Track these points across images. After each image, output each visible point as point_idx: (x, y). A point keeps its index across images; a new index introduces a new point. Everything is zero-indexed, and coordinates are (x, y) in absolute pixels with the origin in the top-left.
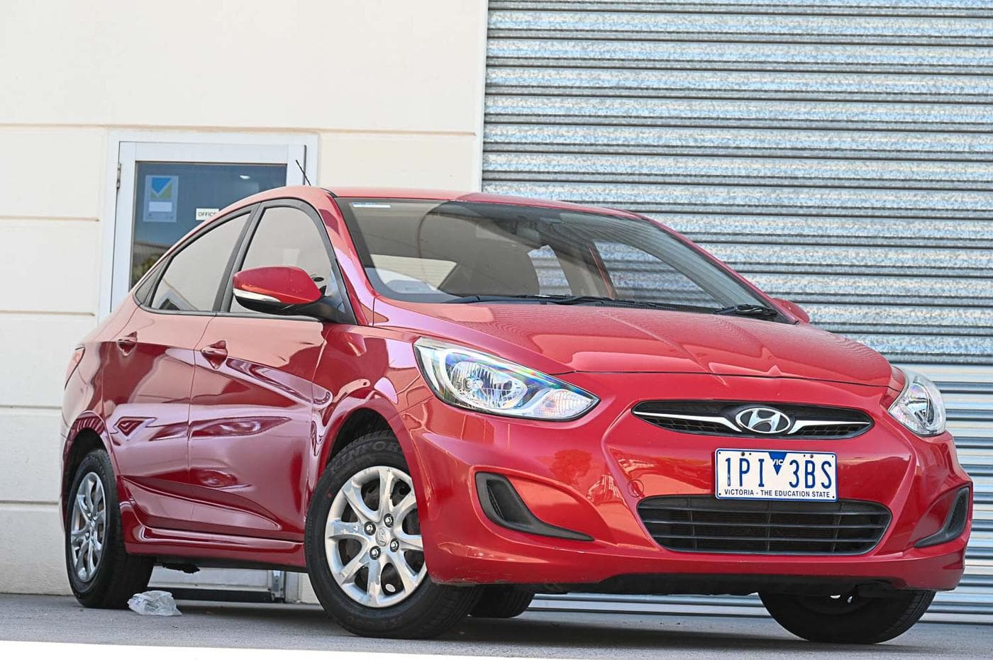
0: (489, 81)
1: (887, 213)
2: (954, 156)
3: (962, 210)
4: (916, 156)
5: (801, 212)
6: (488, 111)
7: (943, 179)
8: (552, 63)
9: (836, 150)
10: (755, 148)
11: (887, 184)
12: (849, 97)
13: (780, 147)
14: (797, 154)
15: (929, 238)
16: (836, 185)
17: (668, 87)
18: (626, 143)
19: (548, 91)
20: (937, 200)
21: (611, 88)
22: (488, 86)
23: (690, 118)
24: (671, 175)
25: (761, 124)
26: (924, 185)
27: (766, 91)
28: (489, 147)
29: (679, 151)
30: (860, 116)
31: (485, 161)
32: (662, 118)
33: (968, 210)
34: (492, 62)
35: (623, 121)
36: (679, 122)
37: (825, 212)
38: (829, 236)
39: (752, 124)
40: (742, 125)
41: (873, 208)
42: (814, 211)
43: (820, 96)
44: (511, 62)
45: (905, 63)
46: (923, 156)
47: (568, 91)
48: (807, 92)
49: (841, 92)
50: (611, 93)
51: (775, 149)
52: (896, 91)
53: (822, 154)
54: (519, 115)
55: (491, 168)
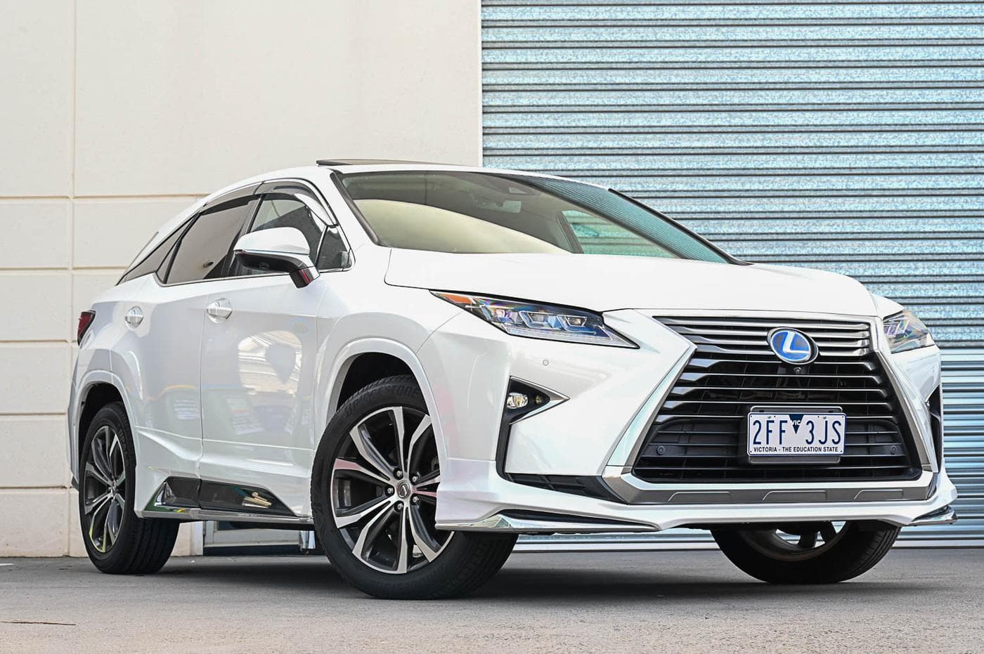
0: (485, 146)
1: (788, 237)
2: (835, 193)
3: (843, 233)
4: (807, 193)
5: (724, 238)
7: (828, 210)
8: (532, 131)
9: (747, 190)
10: (687, 191)
11: (787, 215)
12: (755, 151)
13: (706, 189)
14: (719, 195)
15: (819, 255)
16: (749, 217)
17: (620, 146)
19: (529, 152)
20: (824, 227)
21: (577, 149)
22: (485, 149)
23: (637, 170)
25: (691, 173)
26: (814, 215)
27: (693, 148)
32: (616, 170)
33: (847, 233)
34: (486, 131)
35: (587, 173)
36: (630, 173)
37: (742, 237)
39: (684, 173)
41: (778, 234)
42: (734, 237)
43: (734, 151)
44: (501, 131)
45: (797, 124)
46: (812, 193)
47: (545, 152)
48: (724, 148)
49: (750, 147)
50: (577, 152)
51: (702, 191)
52: (790, 145)
53: (737, 194)
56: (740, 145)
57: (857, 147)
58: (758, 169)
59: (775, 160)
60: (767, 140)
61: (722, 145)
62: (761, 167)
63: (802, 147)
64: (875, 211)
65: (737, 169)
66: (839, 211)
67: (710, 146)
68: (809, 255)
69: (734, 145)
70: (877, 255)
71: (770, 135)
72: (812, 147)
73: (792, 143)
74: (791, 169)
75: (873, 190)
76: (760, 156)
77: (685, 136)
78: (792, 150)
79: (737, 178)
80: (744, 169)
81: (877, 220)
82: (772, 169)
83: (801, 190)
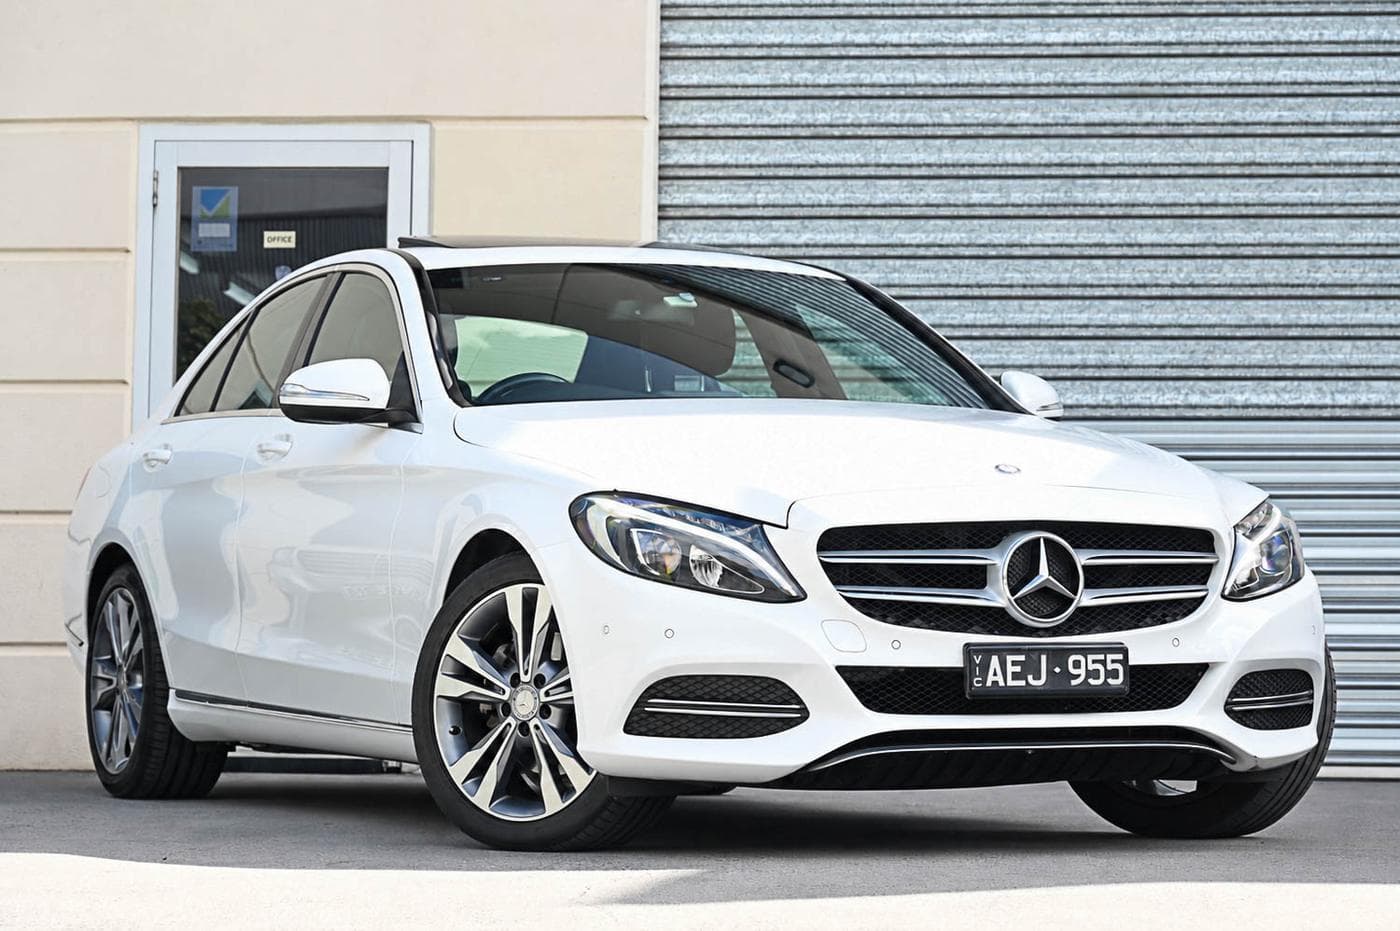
0: (665, 40)
1: (1220, 211)
2: (1312, 130)
4: (1259, 130)
5: (1102, 212)
6: (665, 82)
8: (751, 12)
9: (1147, 124)
10: (1036, 125)
11: (1220, 171)
12: (1164, 50)
13: (1069, 122)
14: (1093, 132)
15: (1279, 245)
16: (1152, 173)
17: (912, 42)
18: (856, 122)
19: (747, 52)
20: (1289, 192)
21: (832, 45)
22: (663, 46)
23: (944, 86)
24: (919, 166)
25: (1044, 91)
27: (1048, 45)
28: (668, 133)
29: (929, 131)
30: (1181, 75)
31: (663, 151)
32: (905, 86)
34: (667, 14)
35: (852, 92)
36: (930, 91)
37: (1135, 211)
38: (1140, 245)
39: (1031, 91)
40: (1018, 93)
41: (1201, 205)
42: (1119, 211)
43: (1124, 50)
44: (696, 12)
47: (775, 52)
48: (1106, 44)
49: (1155, 44)
50: (834, 52)
51: (1062, 125)
52: (1229, 40)
53: (1129, 130)
54: (709, 86)
55: (670, 161)
56: (1134, 39)
57: (1355, 43)
58: (1169, 84)
59: (1200, 67)
60: (1187, 30)
61: (1102, 40)
62: (1174, 80)
63: (1252, 43)
64: (1386, 164)
65: (1131, 84)
66: (1318, 164)
67: (1079, 41)
68: (1259, 245)
69: (1125, 40)
70: (1387, 245)
71: (1193, 20)
72: (1271, 43)
73: (1234, 35)
74: (1231, 84)
75: (1383, 124)
76: (1172, 60)
77: (1032, 21)
78: (1233, 50)
79: (1128, 101)
80: (1141, 84)
81: (1389, 180)
82: (1195, 84)
83: (1247, 124)
